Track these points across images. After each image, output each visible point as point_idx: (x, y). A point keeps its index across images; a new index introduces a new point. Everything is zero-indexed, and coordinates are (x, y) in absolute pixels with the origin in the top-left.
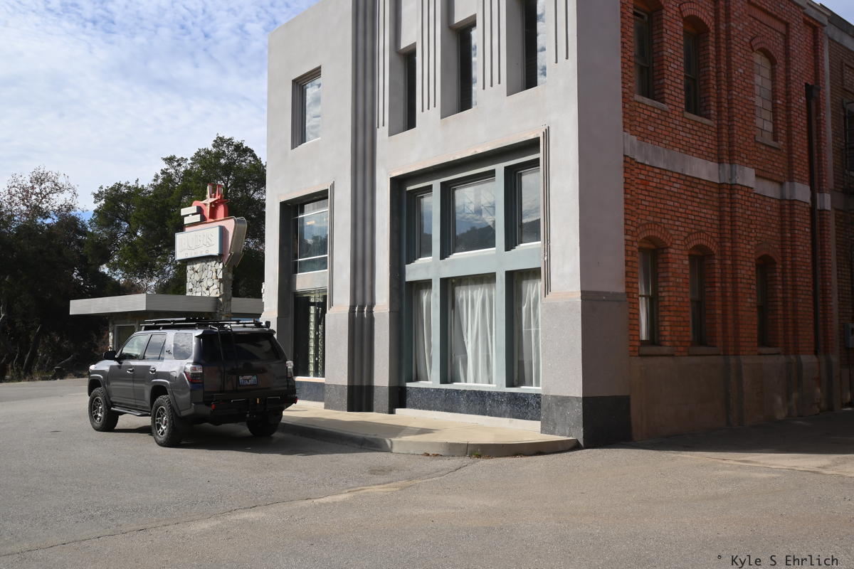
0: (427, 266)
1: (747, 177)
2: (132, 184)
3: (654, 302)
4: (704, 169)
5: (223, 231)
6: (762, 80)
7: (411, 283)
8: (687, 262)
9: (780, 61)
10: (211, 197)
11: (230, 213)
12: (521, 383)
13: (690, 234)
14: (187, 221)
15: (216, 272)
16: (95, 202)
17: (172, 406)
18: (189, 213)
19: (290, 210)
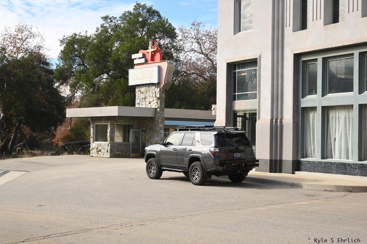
0: (314, 100)
2: (83, 34)
5: (160, 69)
7: (304, 108)
10: (152, 48)
11: (163, 59)
12: (365, 159)
14: (136, 62)
15: (155, 93)
16: (60, 45)
17: (202, 167)
18: (137, 57)
19: (232, 67)
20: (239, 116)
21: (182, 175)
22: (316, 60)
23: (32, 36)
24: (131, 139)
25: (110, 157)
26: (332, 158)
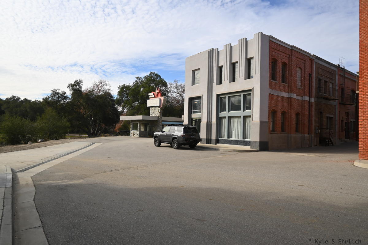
0: (225, 114)
1: (294, 96)
2: (128, 84)
3: (273, 122)
4: (285, 95)
5: (160, 100)
6: (299, 74)
7: (220, 117)
8: (281, 114)
9: (303, 69)
10: (157, 91)
11: (162, 96)
12: (245, 139)
13: (282, 108)
14: (150, 97)
15: (158, 110)
16: (118, 89)
17: (178, 141)
18: (151, 95)
19: (191, 99)
20: (194, 120)
21: (169, 145)
22: (226, 97)
23: (106, 85)
24: (148, 130)
25: (139, 137)
26: (232, 138)
